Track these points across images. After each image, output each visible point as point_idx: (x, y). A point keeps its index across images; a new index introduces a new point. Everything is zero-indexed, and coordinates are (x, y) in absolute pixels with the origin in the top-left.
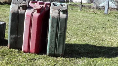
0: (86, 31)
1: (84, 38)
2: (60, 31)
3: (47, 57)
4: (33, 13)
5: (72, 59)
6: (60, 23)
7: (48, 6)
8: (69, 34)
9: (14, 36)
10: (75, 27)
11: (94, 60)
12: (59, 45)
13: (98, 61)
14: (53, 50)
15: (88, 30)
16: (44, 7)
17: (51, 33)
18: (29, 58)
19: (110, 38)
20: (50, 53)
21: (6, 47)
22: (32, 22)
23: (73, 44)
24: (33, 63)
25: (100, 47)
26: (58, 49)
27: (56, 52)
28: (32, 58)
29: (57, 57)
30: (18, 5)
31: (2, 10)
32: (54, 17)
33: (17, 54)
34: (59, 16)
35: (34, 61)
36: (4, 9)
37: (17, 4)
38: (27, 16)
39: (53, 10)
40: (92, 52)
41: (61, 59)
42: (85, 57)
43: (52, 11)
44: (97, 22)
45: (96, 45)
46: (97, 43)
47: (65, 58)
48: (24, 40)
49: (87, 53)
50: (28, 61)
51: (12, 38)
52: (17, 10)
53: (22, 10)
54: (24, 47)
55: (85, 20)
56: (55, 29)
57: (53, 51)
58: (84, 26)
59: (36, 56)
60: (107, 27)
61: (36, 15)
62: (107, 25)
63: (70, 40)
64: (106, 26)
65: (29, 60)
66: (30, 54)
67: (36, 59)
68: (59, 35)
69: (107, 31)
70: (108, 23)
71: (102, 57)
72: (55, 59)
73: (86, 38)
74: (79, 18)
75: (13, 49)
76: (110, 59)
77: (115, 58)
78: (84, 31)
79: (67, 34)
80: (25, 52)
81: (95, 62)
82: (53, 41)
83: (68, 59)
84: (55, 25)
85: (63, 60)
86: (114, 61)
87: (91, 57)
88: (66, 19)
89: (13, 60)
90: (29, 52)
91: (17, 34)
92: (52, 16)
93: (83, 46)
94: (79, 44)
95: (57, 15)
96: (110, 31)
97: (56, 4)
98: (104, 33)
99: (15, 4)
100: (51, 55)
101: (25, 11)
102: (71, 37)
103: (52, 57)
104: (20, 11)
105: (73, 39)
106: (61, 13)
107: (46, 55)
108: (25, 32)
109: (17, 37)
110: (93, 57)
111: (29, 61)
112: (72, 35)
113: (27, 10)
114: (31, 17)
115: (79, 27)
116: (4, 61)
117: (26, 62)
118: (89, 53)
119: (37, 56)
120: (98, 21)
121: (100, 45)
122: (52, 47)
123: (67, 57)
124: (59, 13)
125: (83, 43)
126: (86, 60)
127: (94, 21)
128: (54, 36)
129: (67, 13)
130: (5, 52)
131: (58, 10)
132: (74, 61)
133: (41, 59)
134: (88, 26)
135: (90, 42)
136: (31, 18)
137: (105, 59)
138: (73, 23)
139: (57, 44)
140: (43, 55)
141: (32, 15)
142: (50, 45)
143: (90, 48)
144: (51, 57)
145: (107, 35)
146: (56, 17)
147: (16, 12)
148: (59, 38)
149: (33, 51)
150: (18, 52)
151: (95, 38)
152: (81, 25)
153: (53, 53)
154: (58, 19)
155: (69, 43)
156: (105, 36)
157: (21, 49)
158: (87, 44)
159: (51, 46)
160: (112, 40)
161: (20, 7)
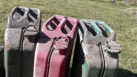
4: (50, 54)
30: (20, 30)
32: (95, 65)
34: (103, 63)
37: (18, 28)
38: (39, 59)
43: (89, 49)
53: (28, 42)
61: (58, 59)
92: (91, 65)
95: (100, 62)
99: (15, 27)
104: (25, 45)
106: (106, 54)
113: (38, 44)
114: (48, 62)
124: (102, 55)
131: (98, 46)
136: (47, 64)
141: (50, 59)
146: (99, 66)
147: (17, 49)
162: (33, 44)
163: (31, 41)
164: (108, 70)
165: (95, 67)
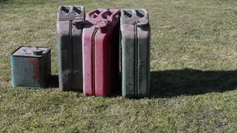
0: (183, 41)
1: (181, 58)
2: (140, 58)
3: (123, 100)
4: (94, 34)
5: (164, 99)
6: (140, 46)
7: (117, 16)
8: (154, 51)
9: (68, 72)
10: (164, 35)
11: (198, 99)
12: (140, 81)
13: (204, 99)
14: (132, 88)
15: (187, 40)
16: (111, 21)
17: (126, 62)
18: (97, 105)
19: (225, 52)
20: (128, 93)
21: (58, 89)
22: (94, 49)
23: (164, 71)
24: (103, 112)
25: (209, 73)
26: (139, 86)
27: (137, 91)
28: (100, 105)
29: (139, 99)
30: (68, 22)
31: (30, 11)
32: (129, 37)
33: (78, 100)
34: (135, 36)
35: (105, 109)
36: (31, 9)
37: (66, 20)
38: (86, 39)
39: (125, 25)
40: (195, 84)
41: (145, 101)
42: (183, 94)
43: (125, 27)
44: (203, 19)
45: (201, 70)
46: (203, 65)
47: (151, 99)
48: (85, 76)
49: (187, 86)
50: (96, 111)
51: (65, 76)
52: (68, 30)
53: (76, 29)
54: (86, 87)
55: (182, 17)
56: (132, 56)
57: (132, 91)
58: (180, 32)
59: (106, 100)
60: (222, 28)
62: (223, 24)
63: (157, 65)
64: (219, 27)
65: (97, 108)
66: (96, 98)
67: (107, 106)
68: (139, 65)
69: (221, 38)
70: (224, 20)
71: (211, 92)
72: (136, 101)
73: (185, 57)
74: (170, 14)
75: (68, 91)
76: (224, 94)
77: (232, 92)
78: (180, 43)
79: (151, 51)
80: (88, 95)
81: (199, 102)
82: (131, 75)
83: (157, 100)
84: (132, 50)
85: (150, 103)
86: (230, 97)
87: (192, 94)
88: (148, 39)
89: (74, 111)
90: (95, 95)
91: (73, 68)
92: (126, 37)
93: (179, 74)
94: (172, 71)
95: (133, 35)
96: (227, 37)
97: (129, 12)
98: (216, 41)
99: (63, 20)
100: (129, 96)
101: (82, 31)
102: (159, 57)
103: (132, 100)
104: (74, 31)
105: (163, 61)
106: (139, 29)
107: (121, 97)
108: (85, 64)
109: (73, 72)
110: (196, 94)
111: (98, 110)
112: (159, 54)
113: (84, 29)
114: (93, 40)
115: (170, 34)
116: (61, 114)
117: (93, 111)
118: (190, 87)
119: (108, 100)
120: (204, 16)
121: (208, 69)
122: (130, 84)
123: (155, 98)
124: (136, 30)
125: (179, 68)
126: (186, 100)
127: (199, 17)
128: (132, 67)
129: (148, 28)
130: (58, 98)
131: (134, 24)
132: (166, 103)
133: (115, 105)
134: (187, 31)
135: (191, 64)
136: (92, 42)
137: (216, 95)
138: (160, 27)
139: (137, 80)
140: (118, 98)
141: (94, 37)
142: (126, 81)
143: (190, 77)
144: (130, 99)
145: (221, 46)
146: (132, 37)
147: (68, 34)
148: (140, 69)
149: (101, 93)
150: (78, 97)
151: (200, 54)
152: (175, 30)
153: (133, 92)
154: (135, 41)
155: (155, 70)
156: (218, 49)
157: (82, 91)
158: (186, 69)
159: (128, 83)
160: (230, 56)
161: (73, 26)
162: (80, 30)
163: (78, 28)
164: (140, 40)
165: (129, 39)
